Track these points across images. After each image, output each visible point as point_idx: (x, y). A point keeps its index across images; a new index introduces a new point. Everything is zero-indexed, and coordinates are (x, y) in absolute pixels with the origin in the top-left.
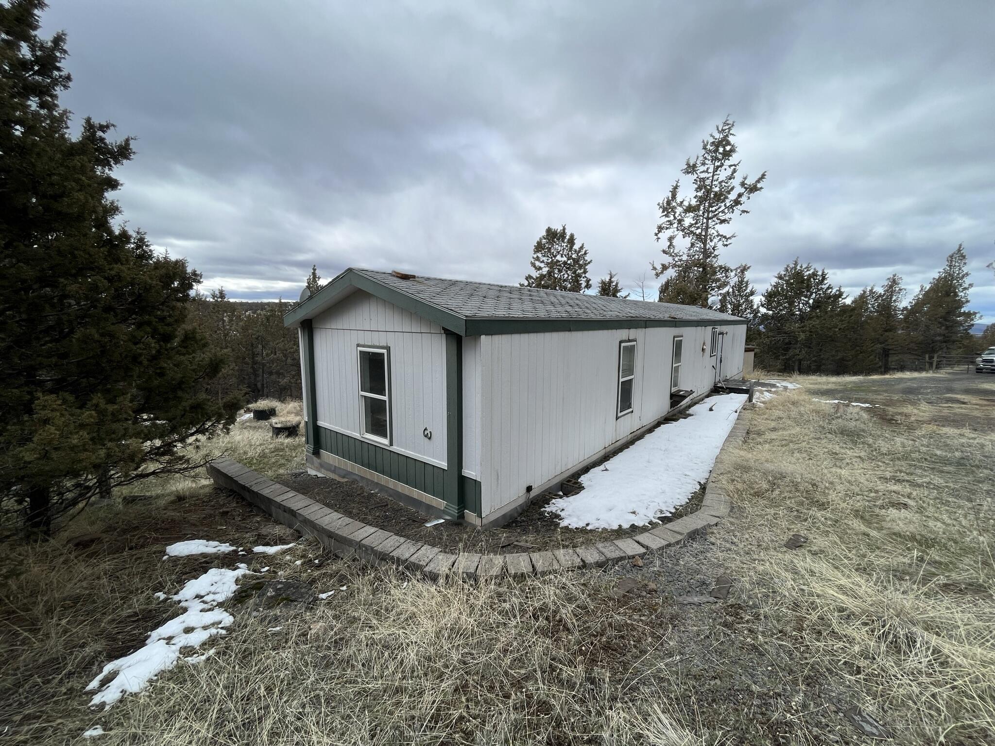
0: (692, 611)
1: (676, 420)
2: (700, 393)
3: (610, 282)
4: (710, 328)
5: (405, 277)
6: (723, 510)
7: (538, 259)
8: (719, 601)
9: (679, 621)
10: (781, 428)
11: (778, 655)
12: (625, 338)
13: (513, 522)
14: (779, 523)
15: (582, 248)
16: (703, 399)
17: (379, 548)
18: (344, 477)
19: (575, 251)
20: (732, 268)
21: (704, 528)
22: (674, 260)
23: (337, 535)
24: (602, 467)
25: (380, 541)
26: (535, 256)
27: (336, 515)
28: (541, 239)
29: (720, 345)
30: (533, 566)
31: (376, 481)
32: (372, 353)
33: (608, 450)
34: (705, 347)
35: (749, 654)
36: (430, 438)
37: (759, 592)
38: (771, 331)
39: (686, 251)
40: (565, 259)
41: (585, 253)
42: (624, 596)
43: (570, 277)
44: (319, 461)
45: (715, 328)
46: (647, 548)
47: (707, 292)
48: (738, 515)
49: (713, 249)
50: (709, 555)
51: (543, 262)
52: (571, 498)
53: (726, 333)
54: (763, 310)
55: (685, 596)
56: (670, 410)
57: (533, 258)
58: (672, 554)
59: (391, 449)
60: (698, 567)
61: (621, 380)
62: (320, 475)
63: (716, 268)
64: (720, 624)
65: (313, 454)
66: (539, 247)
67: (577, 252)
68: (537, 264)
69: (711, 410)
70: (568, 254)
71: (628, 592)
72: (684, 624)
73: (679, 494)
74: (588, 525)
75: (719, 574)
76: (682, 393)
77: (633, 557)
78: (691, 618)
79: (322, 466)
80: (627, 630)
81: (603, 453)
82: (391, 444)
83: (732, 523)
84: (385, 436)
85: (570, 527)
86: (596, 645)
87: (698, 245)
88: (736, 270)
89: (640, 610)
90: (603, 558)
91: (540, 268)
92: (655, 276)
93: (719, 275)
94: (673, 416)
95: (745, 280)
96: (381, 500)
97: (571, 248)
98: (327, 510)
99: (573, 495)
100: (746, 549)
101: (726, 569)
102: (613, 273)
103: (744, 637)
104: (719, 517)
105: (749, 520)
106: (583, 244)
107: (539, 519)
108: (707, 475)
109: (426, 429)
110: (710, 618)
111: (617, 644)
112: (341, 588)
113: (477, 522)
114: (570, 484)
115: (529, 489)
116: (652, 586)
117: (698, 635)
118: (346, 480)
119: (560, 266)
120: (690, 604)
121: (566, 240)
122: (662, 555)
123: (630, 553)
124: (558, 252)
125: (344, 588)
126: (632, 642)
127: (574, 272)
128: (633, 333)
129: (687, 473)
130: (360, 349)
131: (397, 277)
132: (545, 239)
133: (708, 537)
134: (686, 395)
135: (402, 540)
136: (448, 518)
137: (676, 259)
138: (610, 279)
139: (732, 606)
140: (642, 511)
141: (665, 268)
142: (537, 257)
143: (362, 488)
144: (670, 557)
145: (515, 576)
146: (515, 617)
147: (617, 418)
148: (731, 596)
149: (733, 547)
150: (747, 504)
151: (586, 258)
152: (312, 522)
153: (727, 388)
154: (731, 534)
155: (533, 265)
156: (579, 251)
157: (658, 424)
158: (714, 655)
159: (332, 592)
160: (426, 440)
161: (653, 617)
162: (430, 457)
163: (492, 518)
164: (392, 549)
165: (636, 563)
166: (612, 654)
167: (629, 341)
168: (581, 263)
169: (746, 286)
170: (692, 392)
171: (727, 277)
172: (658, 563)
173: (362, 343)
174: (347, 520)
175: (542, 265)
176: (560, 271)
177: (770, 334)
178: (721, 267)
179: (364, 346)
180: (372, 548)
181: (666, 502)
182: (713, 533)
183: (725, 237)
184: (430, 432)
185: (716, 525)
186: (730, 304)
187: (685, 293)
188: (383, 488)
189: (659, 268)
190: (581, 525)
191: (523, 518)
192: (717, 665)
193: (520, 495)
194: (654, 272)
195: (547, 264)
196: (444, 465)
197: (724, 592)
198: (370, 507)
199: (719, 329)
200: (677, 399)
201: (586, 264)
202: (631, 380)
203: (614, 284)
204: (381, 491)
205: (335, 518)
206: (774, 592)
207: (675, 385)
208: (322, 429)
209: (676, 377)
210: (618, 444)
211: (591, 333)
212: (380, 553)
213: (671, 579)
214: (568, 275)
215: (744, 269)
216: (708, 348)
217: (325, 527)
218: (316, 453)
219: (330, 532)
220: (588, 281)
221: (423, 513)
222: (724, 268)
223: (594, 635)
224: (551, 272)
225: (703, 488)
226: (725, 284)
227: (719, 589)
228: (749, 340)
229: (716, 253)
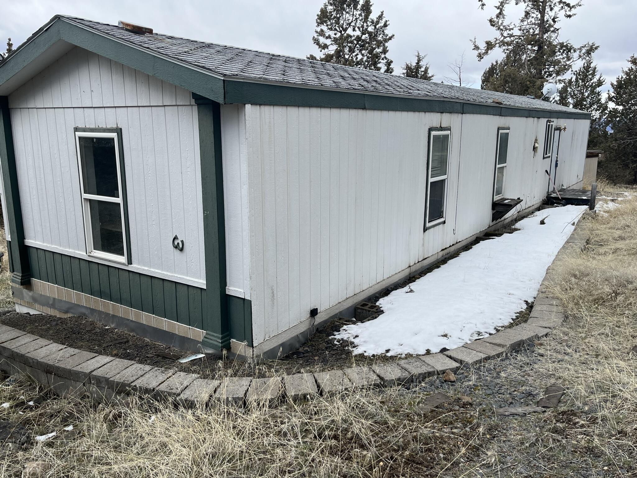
0: (515, 421)
1: (500, 235)
2: (529, 204)
3: (418, 66)
4: (544, 121)
5: (138, 31)
6: (555, 319)
7: (322, 33)
8: (548, 410)
9: (499, 431)
10: (629, 237)
11: (616, 455)
12: (436, 124)
13: (293, 354)
14: (623, 330)
15: (380, 17)
16: (533, 213)
17: (117, 379)
18: (66, 312)
19: (372, 22)
20: (576, 46)
21: (531, 339)
22: (502, 35)
23: (58, 368)
24: (406, 289)
25: (117, 370)
26: (319, 29)
27: (55, 347)
28: (326, 6)
29: (556, 144)
30: (318, 386)
31: (111, 313)
32: (97, 138)
33: (413, 269)
34: (537, 145)
35: (582, 457)
36: (182, 250)
37: (597, 398)
38: (619, 131)
39: (518, 23)
40: (358, 33)
41: (385, 25)
42: (432, 411)
43: (365, 58)
44: (31, 294)
45: (550, 121)
46: (461, 362)
47: (542, 78)
48: (573, 325)
49: (554, 20)
50: (536, 366)
51: (329, 37)
52: (368, 324)
53: (565, 129)
54: (611, 105)
55: (507, 407)
56: (491, 224)
57: (317, 32)
58: (492, 367)
59: (130, 268)
60: (523, 379)
61: (431, 180)
62: (32, 312)
63: (556, 46)
64: (549, 430)
65: (22, 284)
66: (323, 17)
67: (374, 23)
68: (322, 40)
69: (542, 223)
70: (363, 26)
71: (437, 407)
72: (505, 435)
73: (501, 314)
74: (388, 351)
75: (549, 385)
76: (507, 201)
77: (444, 372)
78: (514, 429)
79: (35, 300)
80: (436, 443)
81: (407, 272)
82: (130, 262)
83: (566, 334)
84: (121, 254)
85: (366, 354)
86: (396, 459)
87: (534, 16)
88: (580, 49)
89: (451, 423)
90: (406, 375)
91: (325, 47)
92: (477, 59)
93: (559, 56)
94: (495, 231)
95: (592, 65)
96: (119, 336)
97: (367, 17)
98: (42, 342)
99: (368, 320)
100: (582, 358)
101: (557, 379)
102: (422, 55)
103: (577, 441)
104: (550, 328)
105: (586, 329)
106: (382, 12)
107: (326, 348)
108: (535, 294)
109: (175, 238)
110: (536, 427)
111: (423, 457)
112: (66, 429)
113: (249, 352)
114: (366, 308)
115: (314, 313)
116: (466, 399)
117: (522, 443)
118: (69, 315)
119: (352, 42)
120: (513, 415)
121: (359, 7)
122: (479, 369)
123: (439, 368)
124: (349, 24)
125: (70, 428)
126: (442, 455)
127: (371, 52)
128: (446, 119)
129: (511, 292)
130: (79, 134)
131: (127, 30)
132: (331, 4)
133: (536, 349)
134: (512, 203)
135: (147, 368)
136: (210, 351)
137: (505, 34)
138: (418, 63)
139: (563, 413)
140: (455, 334)
141: (490, 46)
142: (322, 30)
143: (92, 323)
144: (489, 370)
145: (296, 399)
146: (296, 437)
147: (425, 230)
148: (562, 405)
149: (567, 357)
150: (584, 312)
151: (386, 32)
152: (22, 356)
153: (563, 199)
154: (564, 344)
155: (317, 42)
156: (378, 22)
157: (477, 240)
158: (541, 461)
159: (54, 434)
160: (177, 252)
161: (468, 429)
162: (183, 274)
163: (267, 347)
164: (134, 378)
165: (447, 378)
166: (417, 468)
167: (441, 129)
168: (380, 38)
169: (593, 74)
170: (519, 201)
171: (569, 59)
172: (474, 377)
173: (80, 126)
174: (71, 351)
175: (328, 42)
176: (351, 50)
177: (619, 136)
178: (562, 45)
179: (84, 130)
180: (107, 380)
181: (485, 323)
182: (541, 344)
183: (568, 5)
184: (182, 241)
185: (546, 335)
186: (572, 96)
187: (514, 80)
188: (122, 321)
189: (483, 46)
190: (380, 351)
191: (307, 348)
192: (545, 470)
193: (303, 320)
194: (476, 52)
195: (335, 40)
196: (201, 282)
197: (555, 401)
198: (104, 345)
199: (555, 123)
200: (500, 209)
201: (386, 41)
202: (443, 181)
203: (423, 69)
204: (118, 325)
205: (54, 350)
206: (614, 396)
207: (499, 193)
208: (31, 250)
209: (500, 181)
210: (426, 262)
211: (392, 114)
212: (118, 383)
213: (489, 392)
214: (363, 55)
215: (591, 50)
216: (541, 146)
217: (42, 360)
218: (26, 283)
219: (48, 365)
220: (389, 63)
221: (176, 349)
222: (567, 46)
223: (395, 450)
224: (340, 51)
225: (530, 307)
226: (565, 68)
227: (548, 399)
228: (591, 143)
229: (556, 26)
